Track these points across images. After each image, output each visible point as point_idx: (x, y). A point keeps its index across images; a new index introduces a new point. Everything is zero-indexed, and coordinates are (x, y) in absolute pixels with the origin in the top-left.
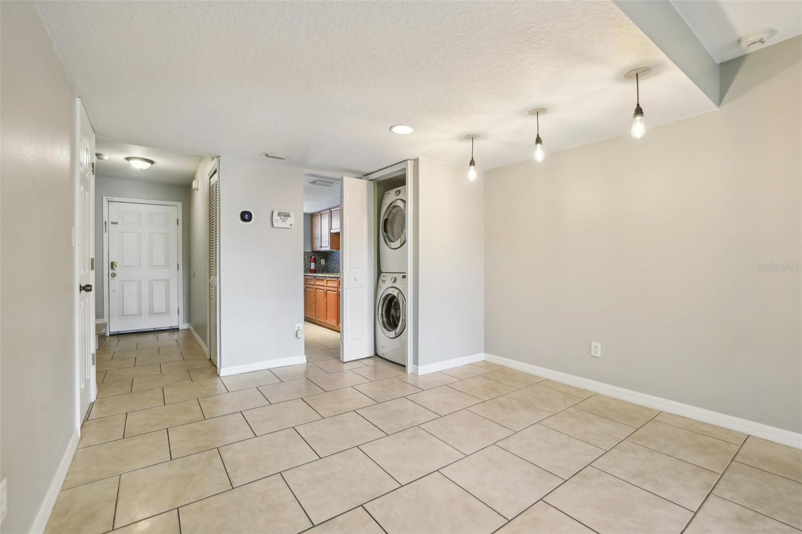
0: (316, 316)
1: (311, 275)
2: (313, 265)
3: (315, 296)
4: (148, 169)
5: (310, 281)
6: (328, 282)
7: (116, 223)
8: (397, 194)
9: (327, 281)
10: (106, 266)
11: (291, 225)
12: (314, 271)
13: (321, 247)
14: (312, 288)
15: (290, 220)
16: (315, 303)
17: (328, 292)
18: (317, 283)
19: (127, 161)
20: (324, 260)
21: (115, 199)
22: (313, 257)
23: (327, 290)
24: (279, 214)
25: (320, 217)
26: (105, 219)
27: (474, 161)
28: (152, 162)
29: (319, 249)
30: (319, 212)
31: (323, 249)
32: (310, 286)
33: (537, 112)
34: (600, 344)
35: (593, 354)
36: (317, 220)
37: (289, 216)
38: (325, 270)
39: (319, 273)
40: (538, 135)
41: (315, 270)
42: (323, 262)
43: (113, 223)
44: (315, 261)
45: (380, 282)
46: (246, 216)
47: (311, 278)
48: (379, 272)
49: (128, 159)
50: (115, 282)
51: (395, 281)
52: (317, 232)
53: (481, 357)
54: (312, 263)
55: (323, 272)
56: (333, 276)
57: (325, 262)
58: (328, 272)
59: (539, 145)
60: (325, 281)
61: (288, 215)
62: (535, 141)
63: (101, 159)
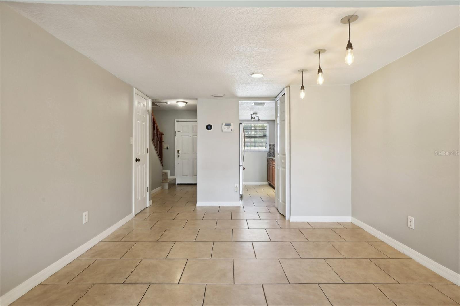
1: (271, 158)
4: (185, 106)
5: (271, 162)
7: (179, 132)
10: (176, 152)
11: (232, 130)
15: (231, 128)
19: (176, 103)
21: (179, 120)
24: (226, 125)
26: (176, 130)
27: (303, 86)
28: (186, 103)
32: (271, 165)
33: (319, 52)
34: (413, 218)
35: (409, 226)
40: (320, 67)
43: (178, 132)
46: (209, 127)
49: (177, 102)
50: (179, 159)
53: (348, 219)
59: (320, 74)
61: (230, 125)
62: (318, 71)
63: (167, 104)
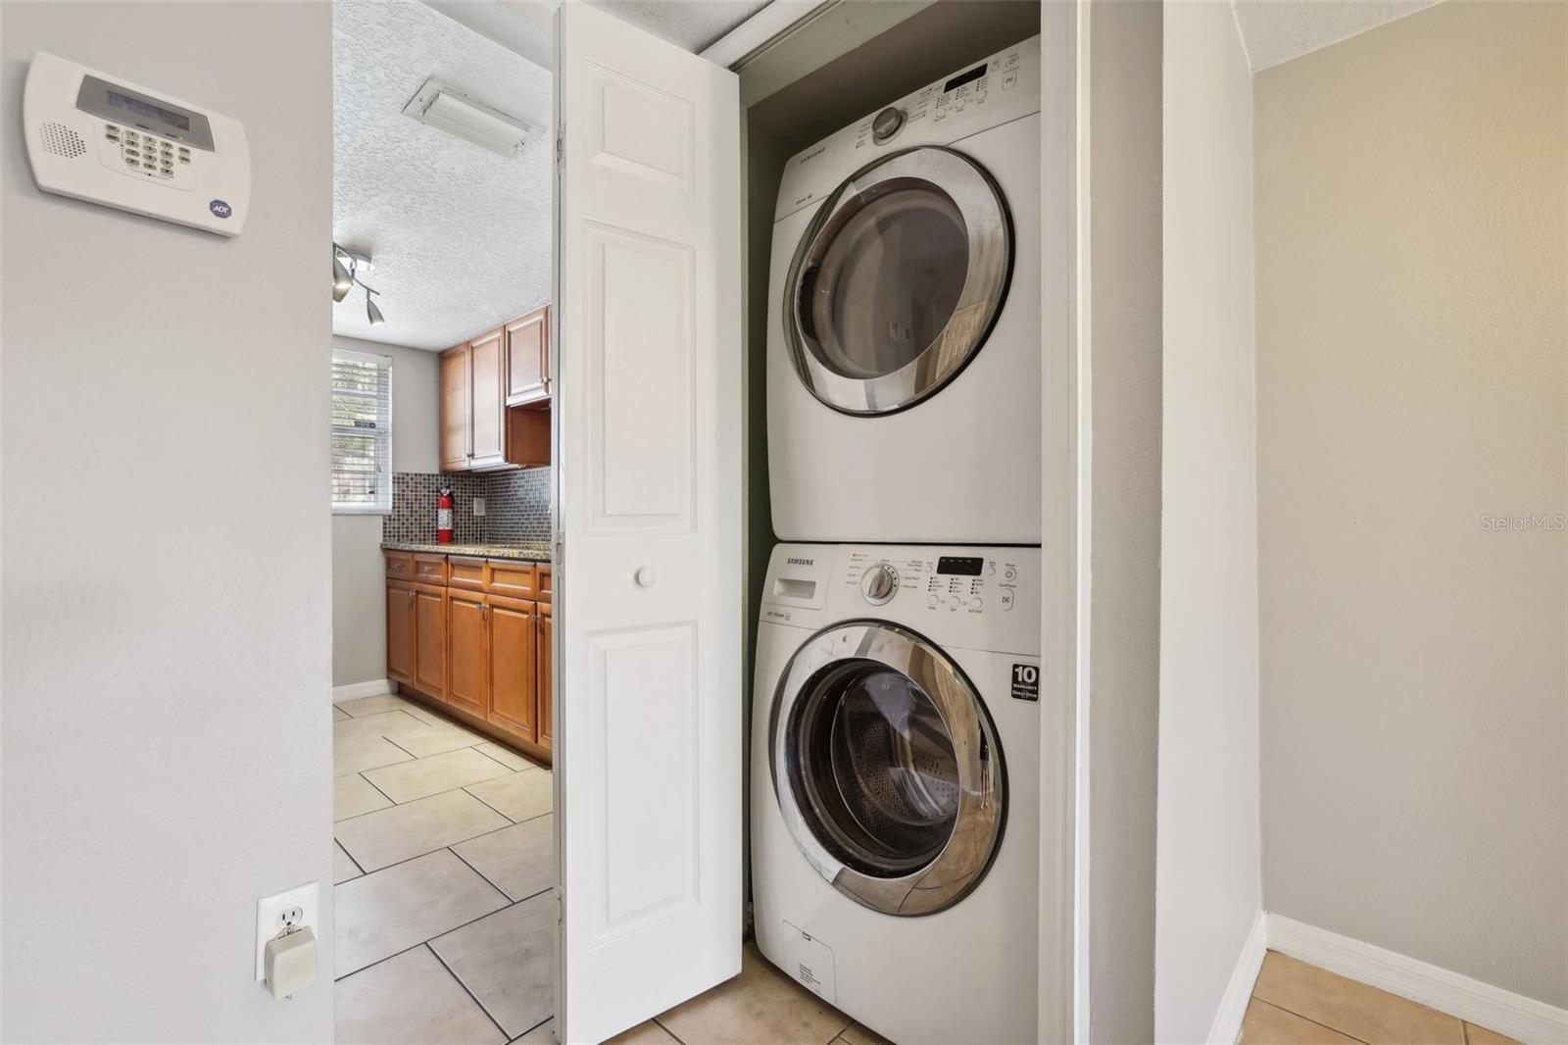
0: (450, 693)
1: (435, 548)
2: (444, 519)
3: (448, 622)
5: (430, 572)
6: (497, 575)
8: (882, 130)
9: (493, 570)
12: (449, 537)
13: (472, 456)
14: (439, 596)
16: (450, 648)
17: (496, 610)
18: (456, 579)
20: (483, 500)
22: (446, 492)
23: (493, 606)
25: (468, 358)
29: (465, 464)
30: (468, 343)
31: (478, 464)
32: (430, 588)
36: (460, 370)
37: (206, 142)
38: (486, 533)
39: (466, 542)
41: (451, 532)
42: (479, 508)
44: (451, 502)
45: (773, 588)
47: (434, 559)
48: (762, 539)
51: (884, 586)
52: (459, 407)
54: (440, 511)
55: (479, 540)
56: (515, 553)
57: (488, 508)
58: (493, 540)
60: (486, 573)
